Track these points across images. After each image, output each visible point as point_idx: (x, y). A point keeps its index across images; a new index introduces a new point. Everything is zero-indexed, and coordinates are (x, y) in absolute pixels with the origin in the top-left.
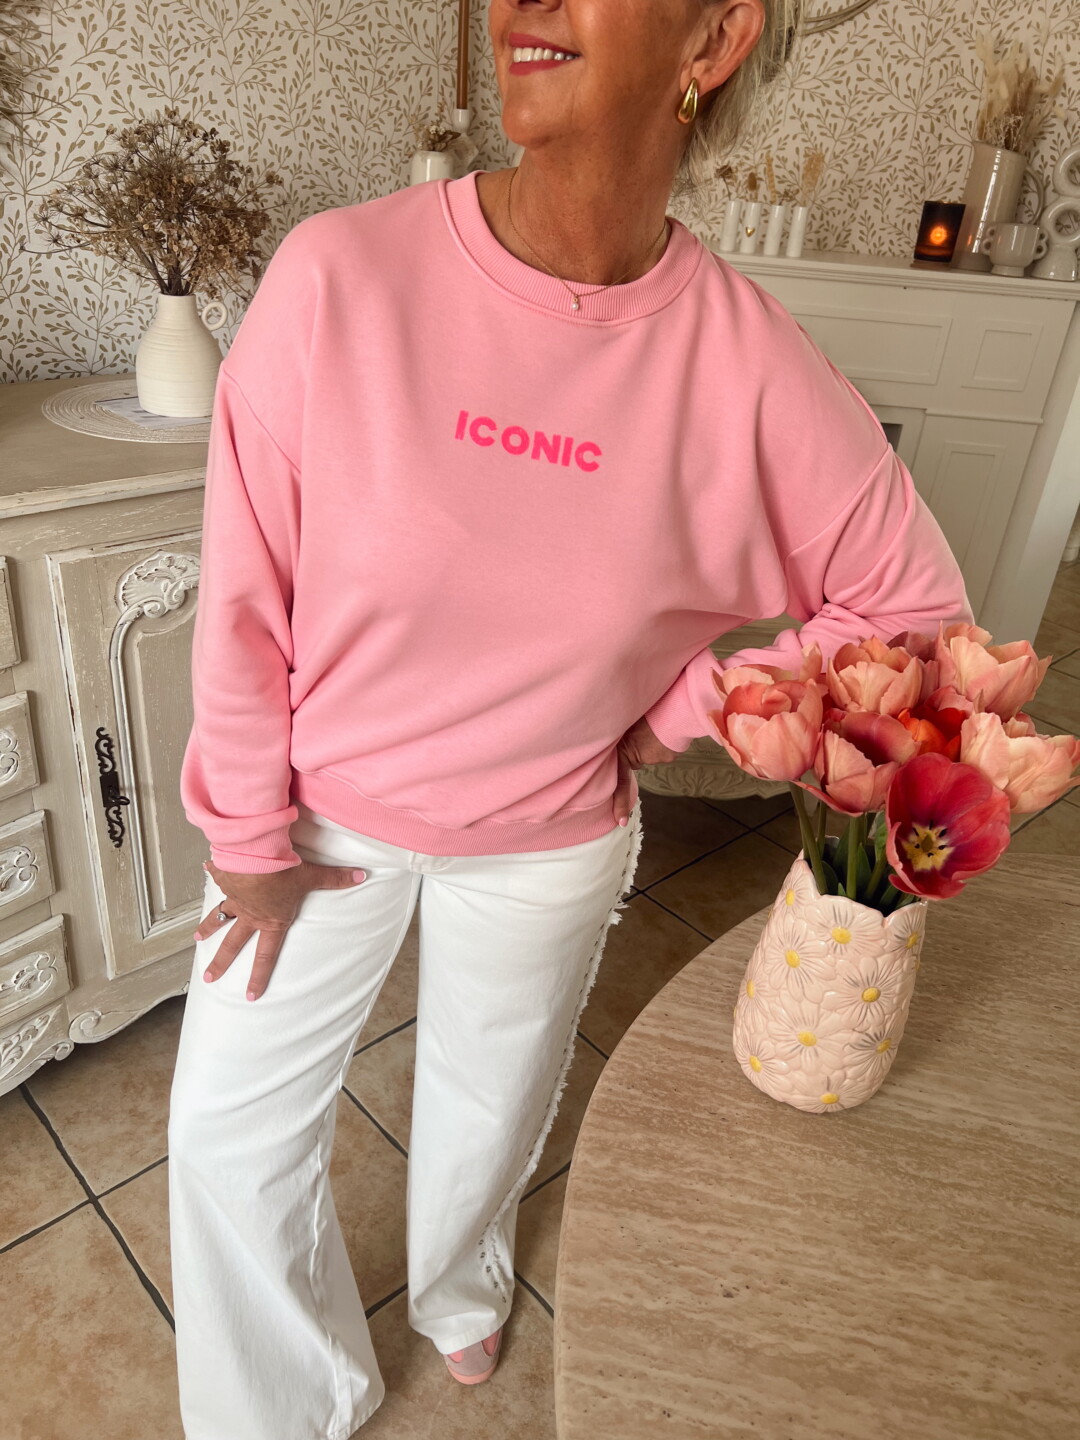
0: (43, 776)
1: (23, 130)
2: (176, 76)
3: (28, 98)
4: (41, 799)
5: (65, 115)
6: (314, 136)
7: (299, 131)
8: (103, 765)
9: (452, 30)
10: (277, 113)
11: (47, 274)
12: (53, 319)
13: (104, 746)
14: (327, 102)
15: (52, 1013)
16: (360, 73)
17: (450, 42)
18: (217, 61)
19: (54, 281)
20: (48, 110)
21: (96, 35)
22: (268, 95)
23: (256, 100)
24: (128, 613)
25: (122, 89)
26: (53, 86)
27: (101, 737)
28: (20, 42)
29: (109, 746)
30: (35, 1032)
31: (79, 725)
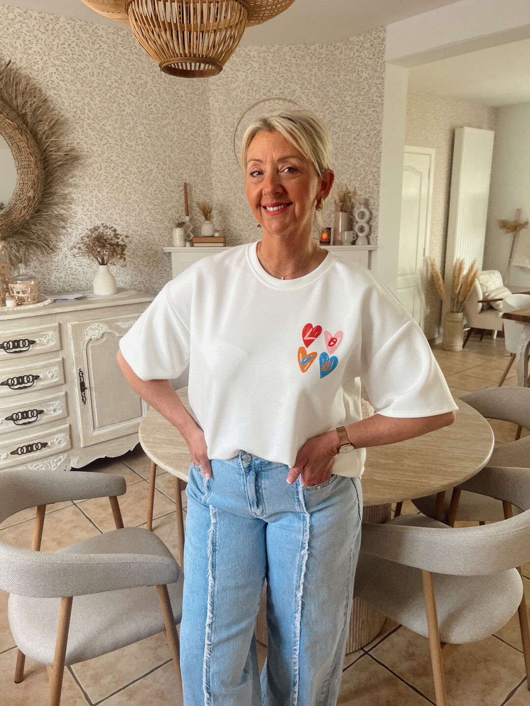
0: (65, 382)
1: (67, 231)
2: (107, 215)
3: (69, 224)
4: (65, 388)
5: (78, 227)
6: (145, 227)
7: (141, 226)
8: (81, 380)
9: (183, 197)
10: (134, 222)
11: (73, 265)
12: (74, 277)
13: (81, 374)
14: (148, 218)
15: (66, 455)
16: (157, 210)
17: (183, 200)
18: (118, 211)
19: (74, 267)
20: (73, 226)
21: (86, 208)
22: (132, 218)
23: (128, 219)
24: (87, 338)
25: (93, 220)
26: (75, 221)
27: (81, 372)
28: (67, 211)
29: (82, 374)
30: (61, 460)
31: (75, 368)
